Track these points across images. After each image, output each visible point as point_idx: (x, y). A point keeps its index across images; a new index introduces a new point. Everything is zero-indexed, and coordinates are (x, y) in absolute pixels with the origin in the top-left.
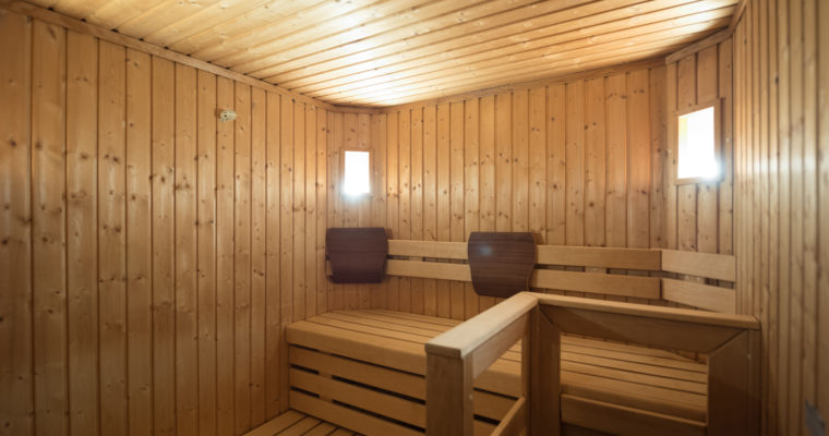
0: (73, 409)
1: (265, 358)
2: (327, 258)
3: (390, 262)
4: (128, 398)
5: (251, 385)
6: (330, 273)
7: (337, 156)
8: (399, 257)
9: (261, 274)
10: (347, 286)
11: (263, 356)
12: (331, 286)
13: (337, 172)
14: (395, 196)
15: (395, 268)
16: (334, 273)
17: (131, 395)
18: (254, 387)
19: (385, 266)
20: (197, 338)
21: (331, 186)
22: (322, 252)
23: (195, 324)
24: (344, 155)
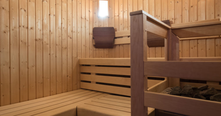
0: (11, 66)
1: (72, 68)
2: (93, 38)
3: (116, 40)
4: (28, 68)
5: (67, 76)
6: (94, 44)
7: (96, 2)
8: (119, 37)
9: (71, 38)
10: (100, 49)
11: (71, 67)
12: (95, 49)
13: (96, 8)
14: (117, 16)
15: (118, 41)
16: (96, 43)
17: (29, 67)
18: (68, 77)
19: (114, 41)
20: (50, 54)
21: (94, 13)
22: (91, 36)
23: (49, 49)
24: (99, 2)
